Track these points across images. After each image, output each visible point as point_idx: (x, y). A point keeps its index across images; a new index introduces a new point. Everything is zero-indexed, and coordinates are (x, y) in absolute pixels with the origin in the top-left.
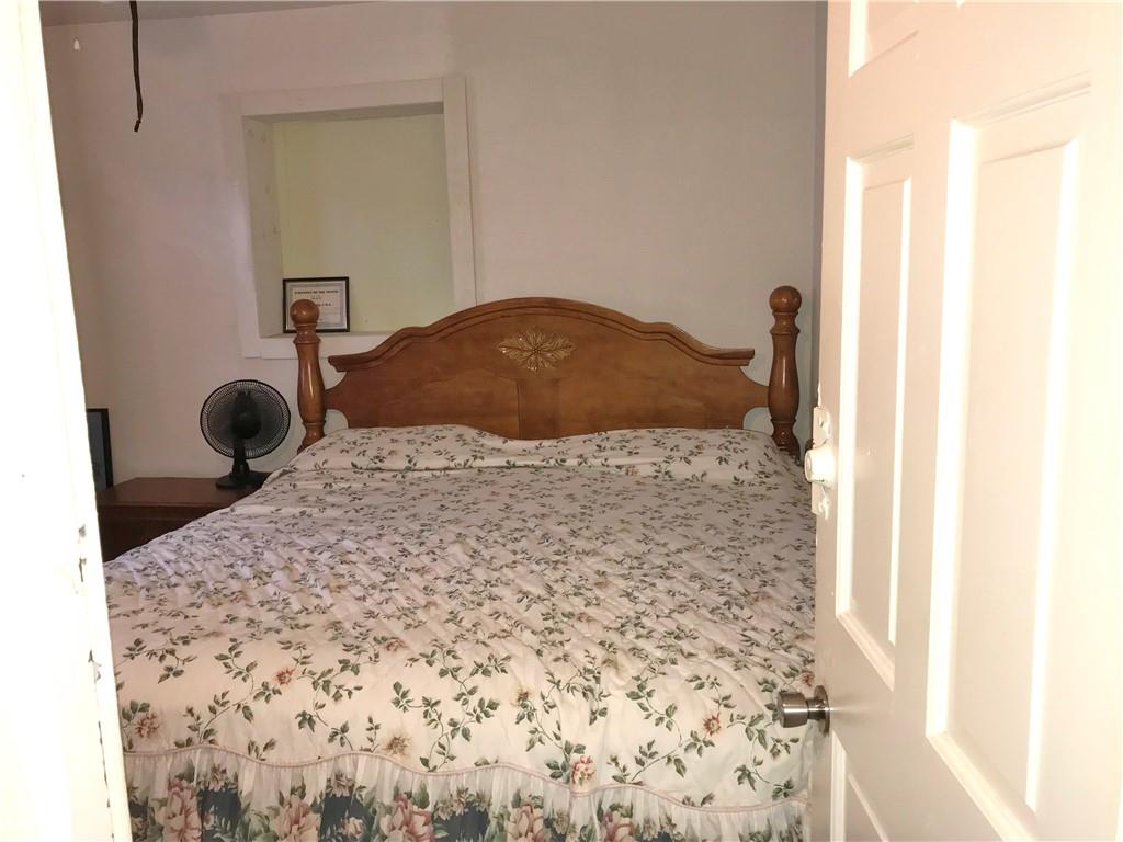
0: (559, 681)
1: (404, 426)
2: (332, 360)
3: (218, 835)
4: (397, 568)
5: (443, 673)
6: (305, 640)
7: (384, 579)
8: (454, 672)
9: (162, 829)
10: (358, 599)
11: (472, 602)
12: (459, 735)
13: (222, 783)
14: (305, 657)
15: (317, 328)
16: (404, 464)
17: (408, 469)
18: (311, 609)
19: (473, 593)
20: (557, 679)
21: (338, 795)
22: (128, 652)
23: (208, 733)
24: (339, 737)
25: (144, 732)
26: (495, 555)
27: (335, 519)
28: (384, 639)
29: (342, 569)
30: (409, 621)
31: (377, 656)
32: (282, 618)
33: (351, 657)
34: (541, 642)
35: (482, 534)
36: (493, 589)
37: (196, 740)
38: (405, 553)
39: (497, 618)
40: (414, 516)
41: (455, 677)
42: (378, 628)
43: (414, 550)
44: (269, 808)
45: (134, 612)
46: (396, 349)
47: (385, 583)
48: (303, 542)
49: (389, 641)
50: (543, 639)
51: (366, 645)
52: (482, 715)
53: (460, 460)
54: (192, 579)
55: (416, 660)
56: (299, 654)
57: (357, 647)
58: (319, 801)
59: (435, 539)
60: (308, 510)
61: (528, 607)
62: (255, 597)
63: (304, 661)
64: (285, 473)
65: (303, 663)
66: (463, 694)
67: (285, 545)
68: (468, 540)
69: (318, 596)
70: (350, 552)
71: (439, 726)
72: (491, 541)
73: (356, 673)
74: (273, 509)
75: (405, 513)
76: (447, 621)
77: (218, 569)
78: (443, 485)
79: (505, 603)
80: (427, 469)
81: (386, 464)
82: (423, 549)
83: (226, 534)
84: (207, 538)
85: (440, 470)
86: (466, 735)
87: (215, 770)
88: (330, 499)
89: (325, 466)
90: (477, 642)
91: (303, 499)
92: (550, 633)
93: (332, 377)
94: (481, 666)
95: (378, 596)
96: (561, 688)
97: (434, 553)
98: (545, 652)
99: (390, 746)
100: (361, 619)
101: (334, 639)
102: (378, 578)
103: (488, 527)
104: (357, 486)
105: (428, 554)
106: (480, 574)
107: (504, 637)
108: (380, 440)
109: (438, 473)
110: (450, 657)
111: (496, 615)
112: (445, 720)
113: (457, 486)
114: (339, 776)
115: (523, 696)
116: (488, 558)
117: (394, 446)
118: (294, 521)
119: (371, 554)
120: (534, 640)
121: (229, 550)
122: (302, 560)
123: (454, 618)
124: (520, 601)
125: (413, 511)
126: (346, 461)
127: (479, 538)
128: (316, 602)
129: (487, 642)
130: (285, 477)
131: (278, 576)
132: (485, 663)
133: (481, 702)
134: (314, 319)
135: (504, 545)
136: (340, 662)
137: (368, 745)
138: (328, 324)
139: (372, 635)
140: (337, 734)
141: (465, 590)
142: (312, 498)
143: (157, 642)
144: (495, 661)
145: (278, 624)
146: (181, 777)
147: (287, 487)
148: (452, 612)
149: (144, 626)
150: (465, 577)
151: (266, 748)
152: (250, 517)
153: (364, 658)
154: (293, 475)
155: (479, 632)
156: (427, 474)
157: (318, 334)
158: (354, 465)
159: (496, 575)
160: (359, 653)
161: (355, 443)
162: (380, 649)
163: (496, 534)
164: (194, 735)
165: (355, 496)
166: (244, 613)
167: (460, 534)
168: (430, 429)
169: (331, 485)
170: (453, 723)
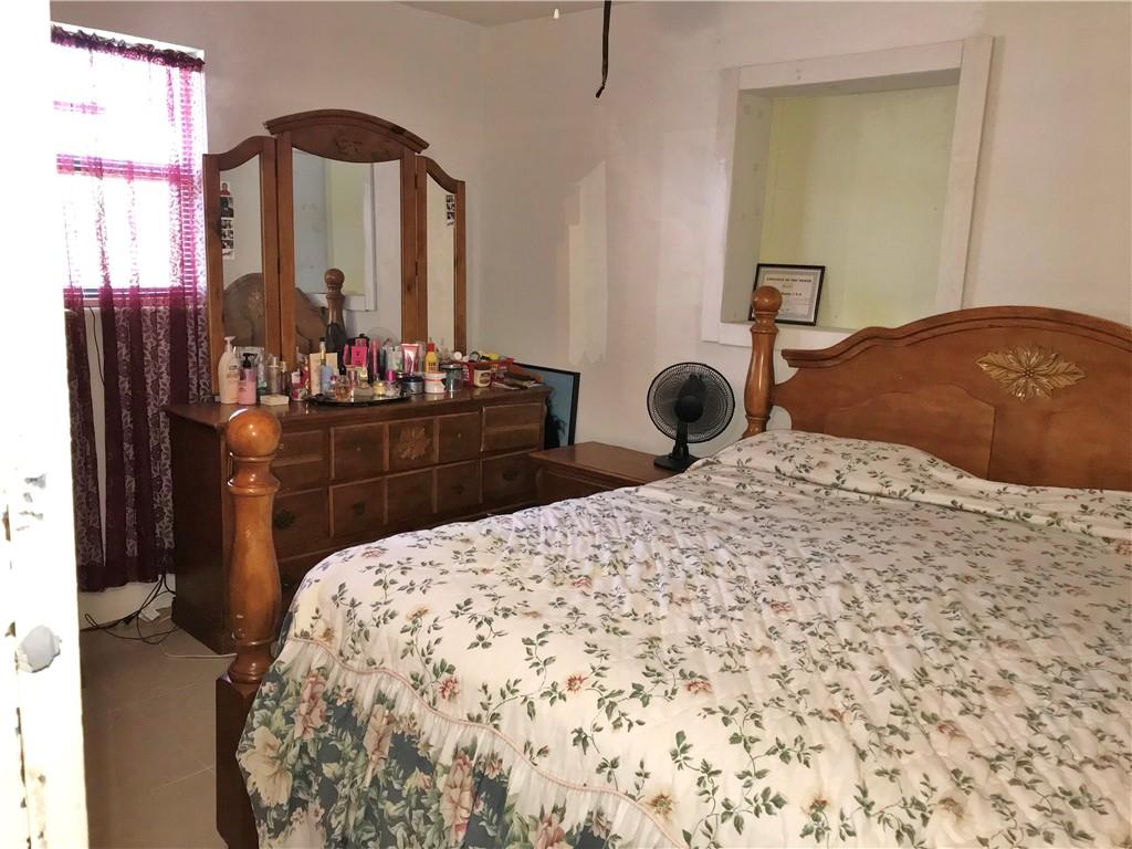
0: (873, 803)
1: (847, 437)
2: (785, 354)
3: (483, 823)
4: (756, 595)
5: (735, 739)
6: (611, 648)
7: (735, 603)
8: (748, 743)
9: (440, 795)
10: (694, 619)
11: (815, 663)
12: (730, 822)
13: (497, 772)
14: (603, 668)
15: (777, 318)
16: (830, 479)
17: (835, 486)
18: (641, 615)
19: (823, 651)
20: (868, 800)
21: (596, 835)
22: (456, 609)
23: (495, 716)
24: (607, 770)
25: (447, 694)
26: (878, 613)
27: (729, 524)
28: (692, 675)
29: (699, 580)
30: (730, 662)
31: (674, 692)
32: (604, 617)
33: (647, 683)
34: (871, 743)
35: (876, 582)
36: (852, 654)
37: (484, 719)
38: (776, 581)
39: (834, 692)
40: (812, 540)
41: (748, 749)
42: (694, 661)
43: (786, 578)
44: (531, 817)
45: (484, 571)
46: (856, 350)
47: (732, 609)
48: (682, 540)
49: (694, 680)
50: (875, 738)
51: (668, 676)
52: (763, 808)
53: (896, 488)
54: (555, 551)
55: (713, 713)
56: (598, 663)
57: (659, 675)
58: (575, 832)
59: (818, 573)
60: (707, 506)
61: (880, 690)
62: (598, 585)
63: (599, 672)
64: (707, 463)
65: (598, 675)
66: (748, 774)
67: (661, 538)
68: (855, 584)
69: (656, 603)
70: (719, 564)
71: (711, 802)
72: (883, 592)
73: (645, 704)
74: (674, 498)
75: (805, 535)
76: (774, 676)
77: (584, 548)
78: (864, 513)
79: (856, 677)
80: (856, 491)
81: (811, 475)
82: (799, 582)
83: (616, 513)
84: (597, 513)
85: (870, 494)
86: (738, 825)
87: (493, 756)
88: (736, 500)
89: (748, 464)
90: (793, 715)
91: (709, 494)
92: (892, 733)
93: (784, 372)
94: (782, 747)
95: (716, 622)
96: (871, 812)
97: (806, 590)
98: (870, 758)
99: (655, 803)
100: (681, 643)
101: (642, 657)
102: (730, 601)
103: (889, 575)
104: (771, 493)
105: (798, 588)
106: (845, 631)
107: (829, 720)
108: (815, 447)
109: (867, 497)
110: (752, 722)
111: (835, 687)
112: (719, 797)
113: (880, 518)
114: (600, 814)
115: (819, 805)
116: (866, 613)
117: (826, 458)
118: (685, 515)
119: (739, 571)
120: (863, 736)
121: (608, 530)
122: (667, 559)
123: (783, 676)
124: (874, 679)
125: (813, 534)
126: (770, 463)
127: (869, 586)
128: (650, 608)
129: (807, 719)
130: (707, 468)
131: (633, 570)
132: (789, 744)
133: (766, 793)
134: (775, 308)
135: (896, 603)
136: (634, 686)
137: (634, 792)
138: (792, 314)
139: (682, 665)
140: (605, 766)
141: (815, 645)
142: (718, 496)
143: (482, 607)
144: (802, 746)
145: (595, 622)
146: (466, 751)
147: (702, 478)
148: (784, 668)
149: (483, 587)
150: (823, 628)
151: (539, 753)
152: (647, 502)
153: (661, 689)
154: (714, 467)
155: (802, 702)
156: (854, 497)
157: (777, 324)
158: (778, 470)
159: (864, 637)
160: (657, 682)
161: (785, 446)
162: (681, 685)
163: (893, 587)
164: (484, 713)
165: (763, 502)
166: (575, 599)
167: (849, 575)
168: (874, 446)
169: (744, 486)
170: (727, 805)
